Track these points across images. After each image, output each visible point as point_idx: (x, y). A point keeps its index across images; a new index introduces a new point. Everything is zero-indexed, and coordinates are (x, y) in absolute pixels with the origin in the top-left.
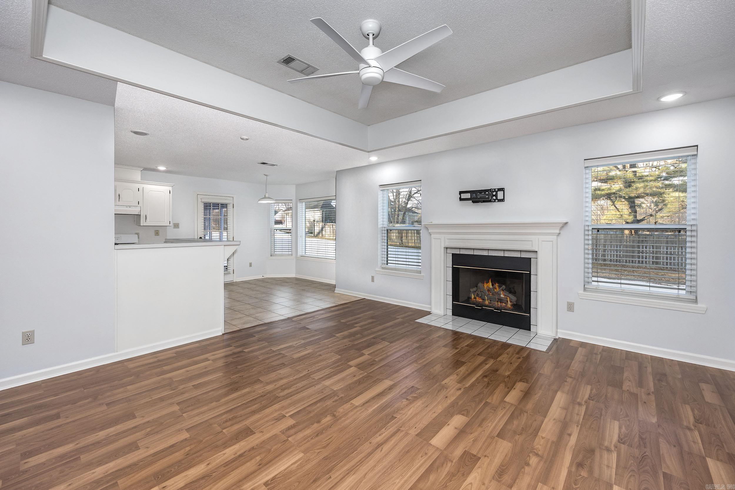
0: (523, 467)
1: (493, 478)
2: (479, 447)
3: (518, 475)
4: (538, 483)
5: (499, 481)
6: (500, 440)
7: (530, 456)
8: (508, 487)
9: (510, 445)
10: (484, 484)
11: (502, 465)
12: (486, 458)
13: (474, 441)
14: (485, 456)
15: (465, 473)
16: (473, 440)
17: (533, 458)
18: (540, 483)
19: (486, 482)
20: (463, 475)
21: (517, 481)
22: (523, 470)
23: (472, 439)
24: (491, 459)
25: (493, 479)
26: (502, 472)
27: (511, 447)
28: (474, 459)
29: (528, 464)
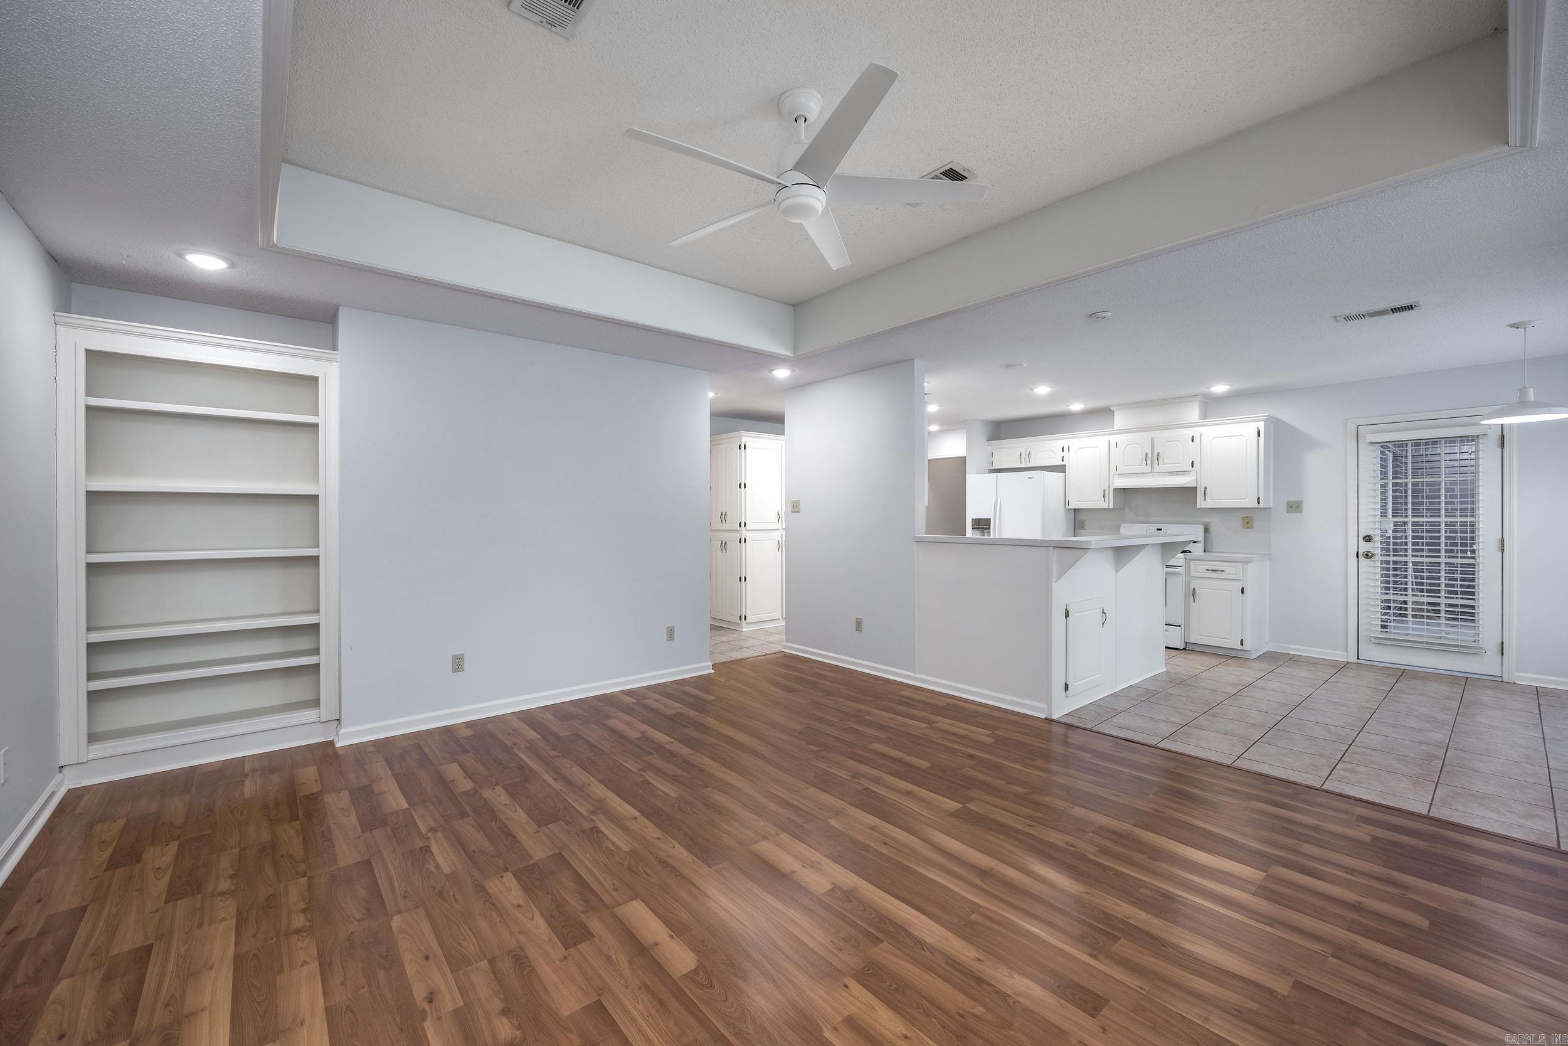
0: (505, 1000)
1: (521, 948)
2: (589, 958)
3: (499, 982)
4: (464, 1002)
5: (510, 951)
6: (586, 1002)
7: (518, 1029)
8: (494, 958)
9: (565, 1012)
10: (520, 932)
11: (532, 971)
12: (562, 958)
13: (609, 958)
14: (565, 958)
15: (553, 920)
16: (611, 957)
17: (509, 1031)
18: (462, 1004)
19: (521, 937)
20: (552, 916)
21: (492, 976)
22: (502, 997)
23: (614, 958)
24: (554, 962)
25: (518, 947)
26: (521, 964)
27: (558, 1009)
28: (569, 940)
29: (505, 1012)
